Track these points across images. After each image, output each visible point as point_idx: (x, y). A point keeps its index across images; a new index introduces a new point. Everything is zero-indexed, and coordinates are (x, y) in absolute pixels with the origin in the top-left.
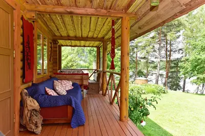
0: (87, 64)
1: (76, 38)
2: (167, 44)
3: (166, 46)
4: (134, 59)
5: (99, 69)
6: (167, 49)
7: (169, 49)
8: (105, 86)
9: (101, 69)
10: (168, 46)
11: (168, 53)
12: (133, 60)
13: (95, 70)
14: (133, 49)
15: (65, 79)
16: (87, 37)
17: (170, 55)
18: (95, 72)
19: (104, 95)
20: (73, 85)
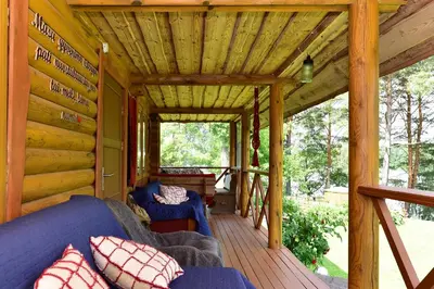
0: (207, 157)
1: (192, 110)
2: (409, 102)
3: (406, 108)
4: (323, 142)
5: (234, 168)
6: (409, 115)
7: (416, 115)
8: (247, 198)
9: (239, 167)
10: (414, 108)
11: (414, 126)
12: (321, 145)
13: (227, 169)
14: (320, 116)
15: (174, 185)
16: (212, 107)
17: (419, 132)
18: (225, 173)
19: (245, 215)
20: (188, 194)
